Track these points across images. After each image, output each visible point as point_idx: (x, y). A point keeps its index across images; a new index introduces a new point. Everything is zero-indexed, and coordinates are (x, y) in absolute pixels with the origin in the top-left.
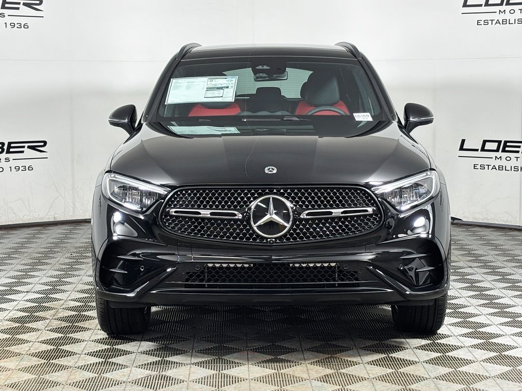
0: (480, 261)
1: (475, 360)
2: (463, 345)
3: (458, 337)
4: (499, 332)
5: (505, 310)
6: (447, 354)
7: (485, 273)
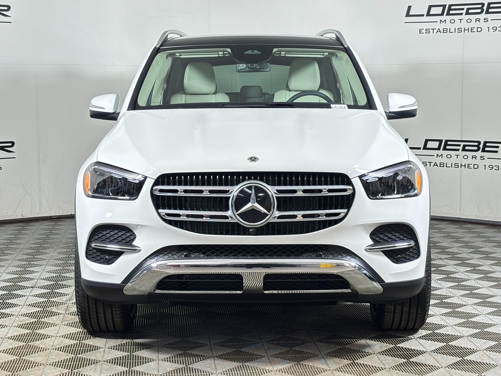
0: (448, 253)
1: (478, 349)
2: (462, 335)
3: (454, 327)
4: (490, 322)
5: (487, 300)
6: (450, 344)
7: (456, 265)
